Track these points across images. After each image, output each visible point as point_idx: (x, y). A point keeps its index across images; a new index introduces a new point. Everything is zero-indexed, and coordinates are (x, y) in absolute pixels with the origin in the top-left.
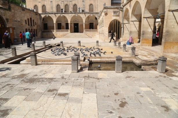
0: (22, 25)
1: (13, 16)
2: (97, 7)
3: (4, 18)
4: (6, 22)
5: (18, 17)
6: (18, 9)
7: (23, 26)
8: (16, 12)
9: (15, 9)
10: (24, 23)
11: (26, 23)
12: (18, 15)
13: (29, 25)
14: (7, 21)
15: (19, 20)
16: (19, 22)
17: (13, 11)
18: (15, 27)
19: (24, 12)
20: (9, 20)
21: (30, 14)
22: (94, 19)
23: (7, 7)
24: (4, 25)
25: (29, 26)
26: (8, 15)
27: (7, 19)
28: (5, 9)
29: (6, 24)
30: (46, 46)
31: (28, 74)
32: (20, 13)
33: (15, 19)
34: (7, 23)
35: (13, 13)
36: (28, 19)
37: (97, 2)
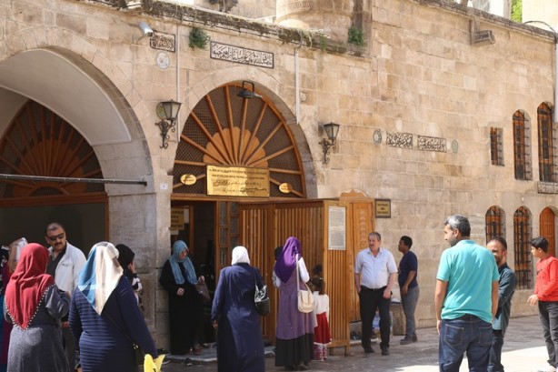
0: (455, 171)
1: (384, 99)
3: (306, 118)
4: (316, 150)
5: (425, 107)
6: (435, 33)
7: (464, 188)
8: (411, 57)
9: (407, 35)
10: (476, 157)
11: (496, 158)
12: (423, 88)
13: (521, 172)
14: (326, 146)
15: (433, 131)
16: (428, 145)
17: (384, 52)
18: (387, 192)
19: (485, 54)
20: (339, 135)
21: (545, 71)
23: (337, 27)
24: (299, 181)
25: (524, 186)
26: (340, 87)
27: (326, 128)
28: (318, 44)
29: (313, 172)
32: (451, 63)
33: (399, 127)
34: (319, 165)
35: (383, 75)
36: (519, 119)
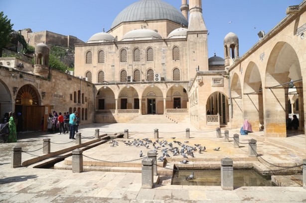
0: (65, 101)
1: (53, 88)
2: (185, 73)
3: (40, 91)
4: (41, 97)
5: (60, 90)
6: (62, 78)
7: (66, 104)
8: (58, 81)
9: (58, 78)
10: (68, 99)
11: (71, 99)
12: (60, 87)
13: (75, 102)
14: (43, 96)
15: (61, 94)
16: (60, 96)
17: (54, 80)
18: (53, 104)
19: (70, 82)
20: (46, 94)
21: (79, 85)
22: (182, 93)
23: (46, 75)
24: (38, 102)
25: (76, 104)
26: (46, 86)
27: (43, 93)
28: (43, 79)
29: (40, 100)
30: (99, 137)
31: (66, 187)
32: (64, 83)
33: (56, 93)
34: (42, 99)
35: (53, 84)
36: (75, 92)
37: (185, 65)
